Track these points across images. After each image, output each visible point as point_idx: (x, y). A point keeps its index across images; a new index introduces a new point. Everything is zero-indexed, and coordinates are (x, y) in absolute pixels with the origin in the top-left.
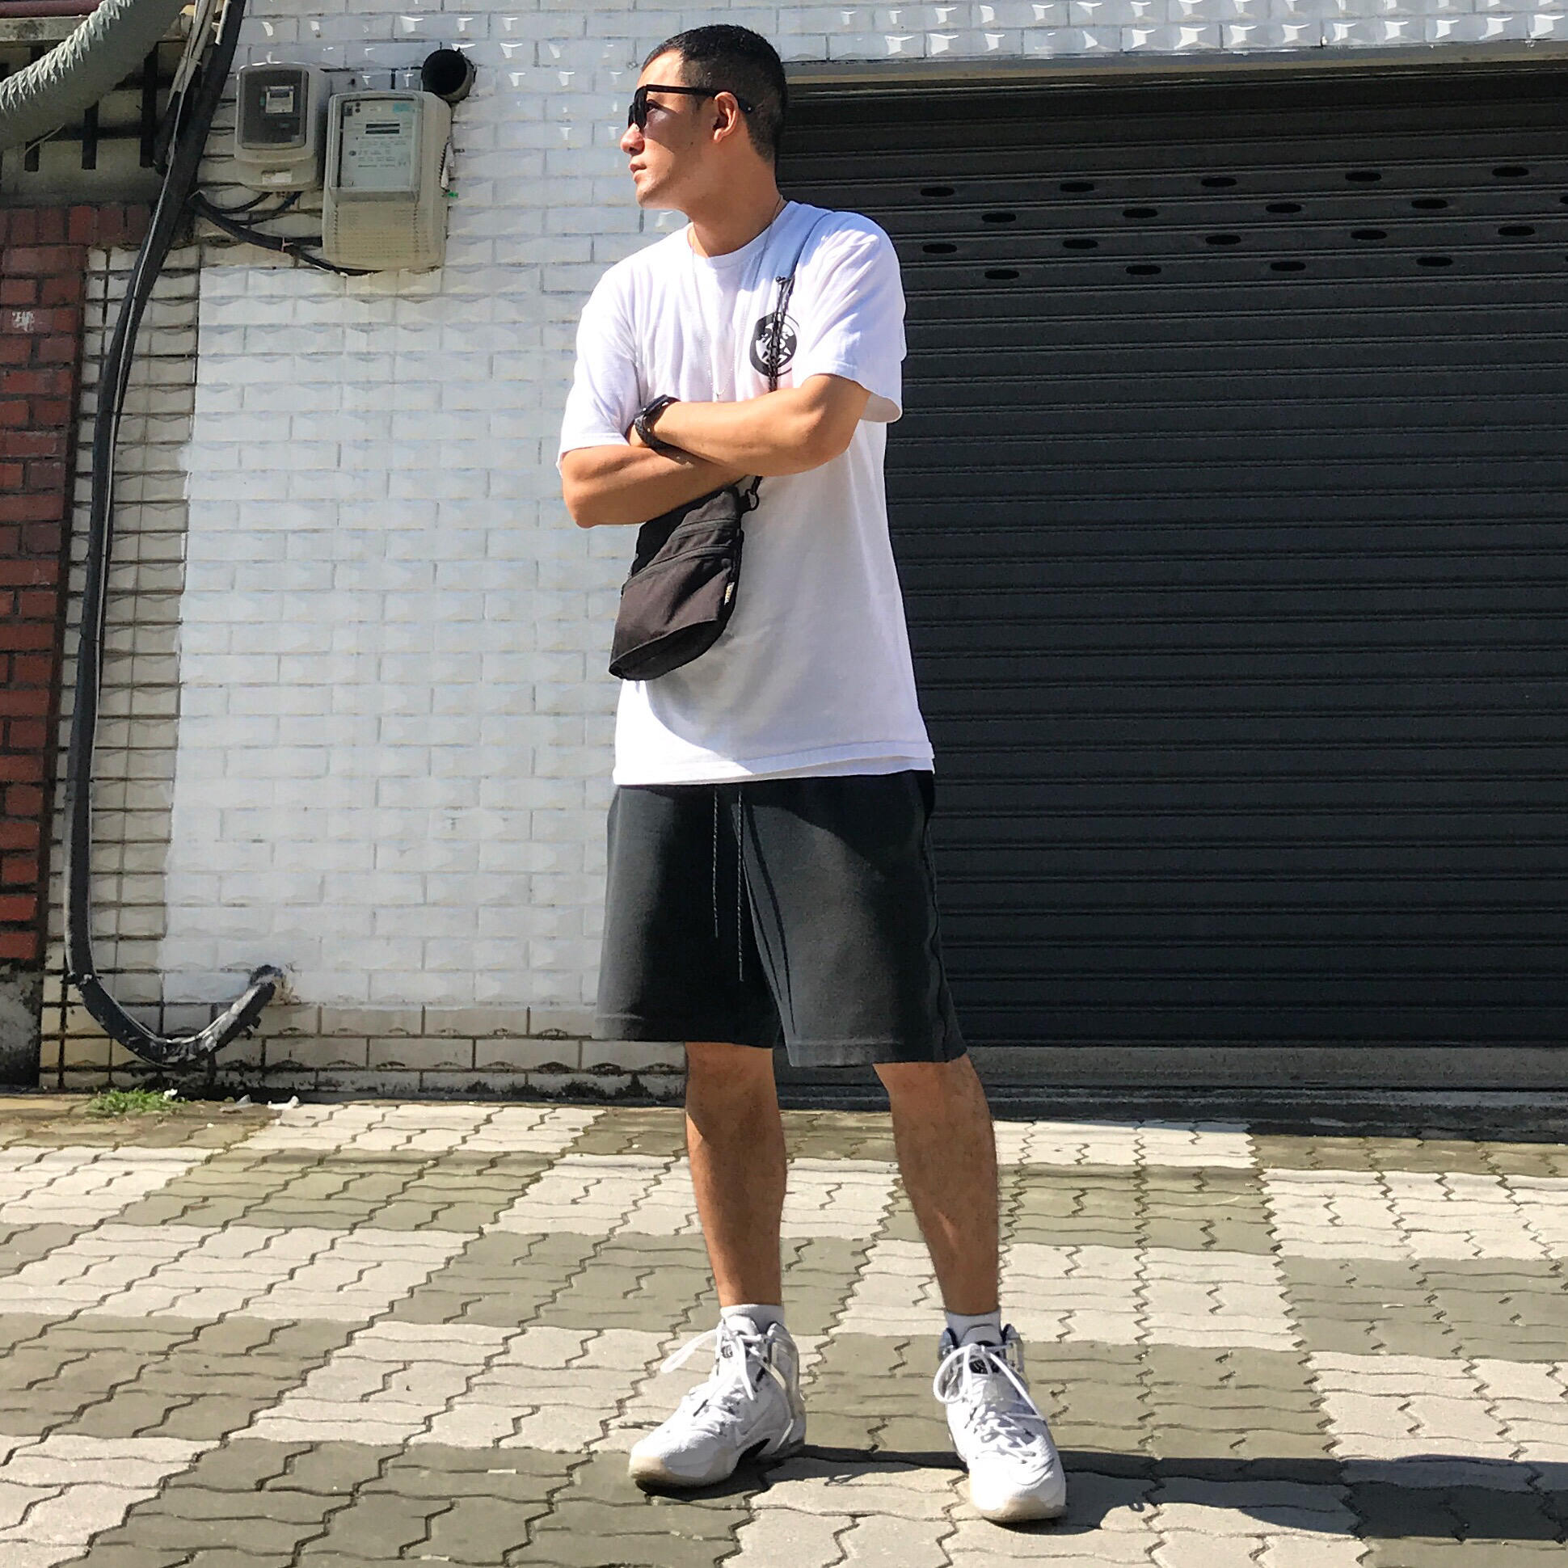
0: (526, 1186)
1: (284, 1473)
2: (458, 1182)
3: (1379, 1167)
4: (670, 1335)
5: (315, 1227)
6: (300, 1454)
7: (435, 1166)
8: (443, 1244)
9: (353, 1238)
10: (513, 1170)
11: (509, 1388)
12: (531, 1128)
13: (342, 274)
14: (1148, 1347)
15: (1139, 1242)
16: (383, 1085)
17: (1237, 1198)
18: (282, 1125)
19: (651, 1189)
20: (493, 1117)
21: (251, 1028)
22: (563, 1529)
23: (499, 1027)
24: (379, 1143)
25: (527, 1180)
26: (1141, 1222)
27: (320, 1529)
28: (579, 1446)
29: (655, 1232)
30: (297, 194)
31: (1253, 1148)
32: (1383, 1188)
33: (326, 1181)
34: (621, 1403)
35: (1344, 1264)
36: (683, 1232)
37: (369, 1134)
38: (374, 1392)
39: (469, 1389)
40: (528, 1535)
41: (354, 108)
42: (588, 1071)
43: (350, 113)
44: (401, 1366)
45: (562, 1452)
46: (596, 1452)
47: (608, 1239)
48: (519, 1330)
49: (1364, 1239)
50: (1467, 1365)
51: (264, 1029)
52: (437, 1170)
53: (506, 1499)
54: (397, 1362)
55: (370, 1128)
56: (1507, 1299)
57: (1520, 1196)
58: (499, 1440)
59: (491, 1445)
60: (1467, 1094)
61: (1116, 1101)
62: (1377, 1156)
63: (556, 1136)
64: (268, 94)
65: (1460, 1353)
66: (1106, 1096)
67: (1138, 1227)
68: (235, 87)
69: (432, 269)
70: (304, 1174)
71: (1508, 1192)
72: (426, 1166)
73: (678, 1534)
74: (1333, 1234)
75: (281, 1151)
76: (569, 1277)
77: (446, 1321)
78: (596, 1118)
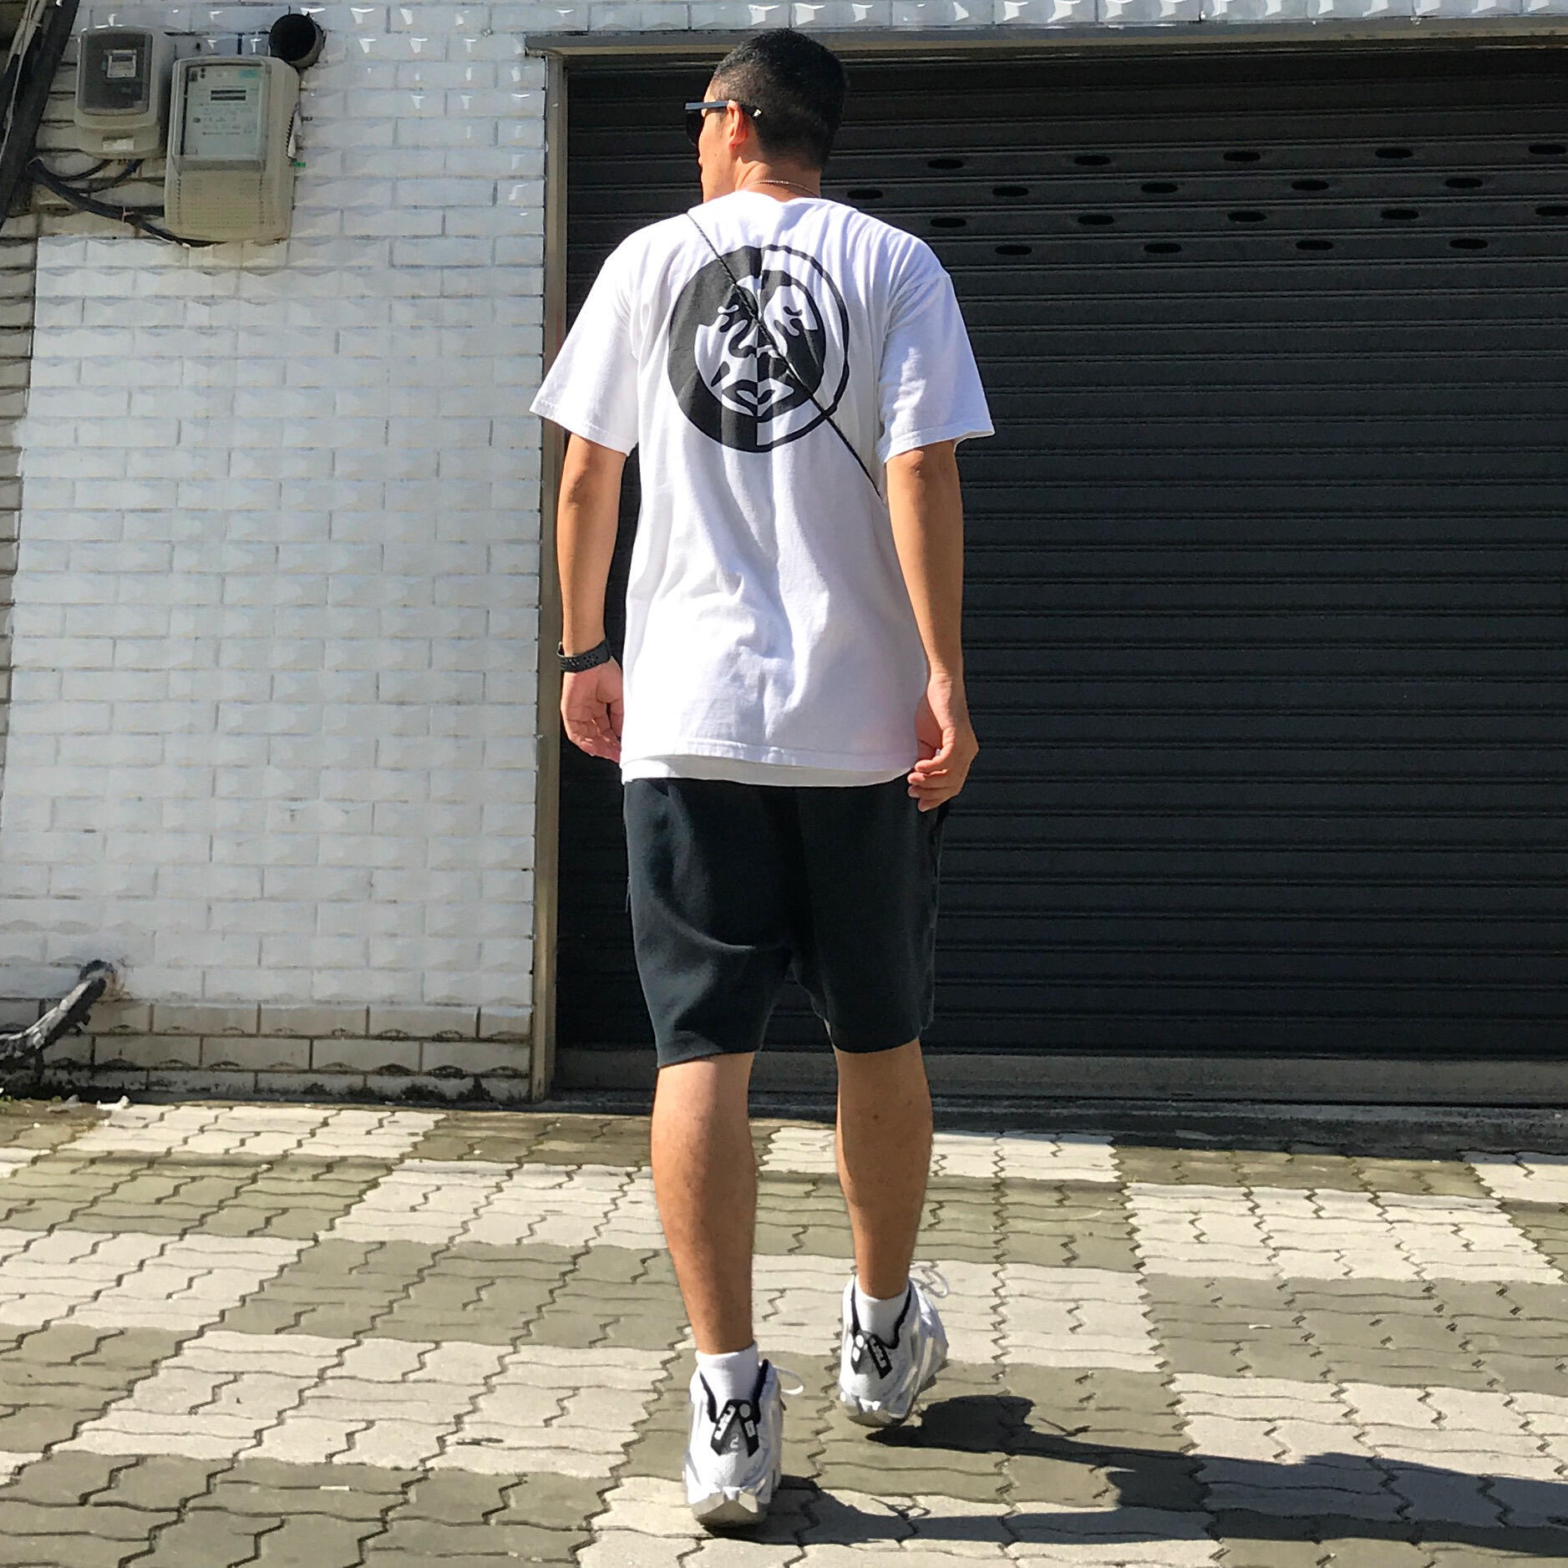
0: (364, 1192)
1: (109, 1488)
2: (292, 1187)
3: (1247, 1183)
4: (511, 1349)
5: (143, 1232)
6: (127, 1467)
7: (269, 1170)
8: (277, 1251)
9: (184, 1244)
10: (351, 1174)
11: (344, 1402)
12: (369, 1133)
13: (185, 245)
14: (1005, 1366)
15: (997, 1257)
16: (217, 1086)
17: (1099, 1213)
18: (111, 1125)
19: (492, 1197)
20: (330, 1121)
21: (81, 1025)
22: (398, 1548)
23: (338, 1026)
24: (212, 1145)
25: (364, 1186)
26: (1001, 1237)
27: (145, 1546)
28: (415, 1463)
29: (498, 1241)
30: (139, 162)
31: (1117, 1161)
32: (1251, 1205)
33: (157, 1184)
34: (459, 1419)
35: (1210, 1283)
36: (525, 1241)
37: (202, 1136)
38: (202, 1405)
39: (301, 1403)
40: (361, 1555)
41: (200, 74)
42: (429, 1074)
43: (194, 79)
44: (231, 1377)
45: (397, 1469)
46: (432, 1469)
47: (448, 1248)
48: (354, 1342)
49: (1230, 1257)
50: (1335, 1389)
51: (92, 1027)
52: (273, 1174)
53: (338, 1517)
54: (227, 1373)
55: (202, 1130)
56: (1378, 1321)
57: (1393, 1214)
58: (332, 1455)
59: (323, 1460)
60: (1336, 1108)
61: (975, 1110)
62: (1246, 1170)
63: (395, 1140)
64: (110, 58)
65: (1330, 1376)
66: (964, 1106)
67: (996, 1242)
68: (76, 50)
69: (278, 240)
70: (133, 1177)
71: (1380, 1210)
72: (259, 1170)
73: (515, 1555)
74: (1199, 1251)
75: (110, 1153)
76: (406, 1287)
77: (278, 1331)
78: (436, 1122)
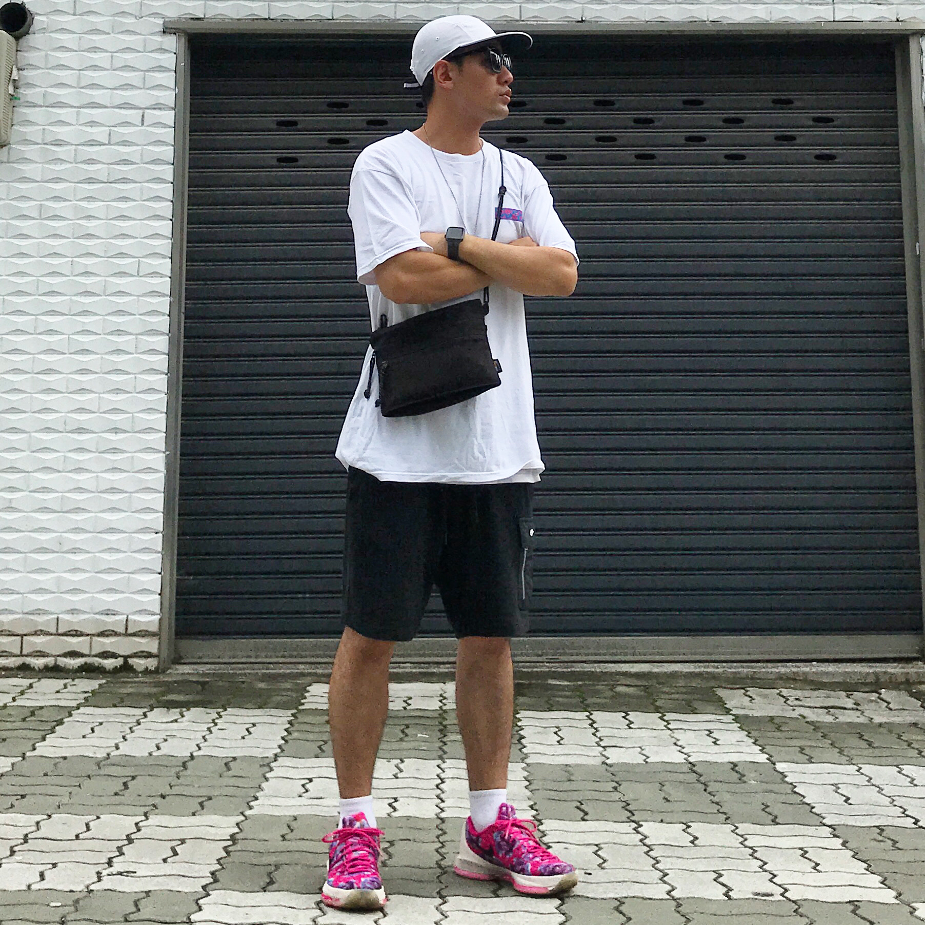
0: (54, 727)
2: (9, 726)
3: (589, 709)
4: (143, 818)
11: (39, 853)
12: (58, 692)
14: (443, 819)
15: (440, 756)
19: (134, 728)
20: (34, 685)
23: (38, 628)
25: (54, 724)
26: (442, 744)
28: (83, 887)
29: (137, 754)
32: (591, 722)
34: (110, 860)
35: (564, 767)
36: (154, 754)
39: (12, 854)
45: (71, 891)
46: (93, 890)
47: (106, 760)
48: (46, 817)
49: (578, 752)
50: (636, 826)
57: (673, 725)
58: (30, 885)
59: (25, 888)
60: (643, 665)
61: (429, 670)
62: (588, 702)
63: (74, 696)
66: (423, 668)
71: (666, 723)
74: (559, 749)
78: (100, 685)
